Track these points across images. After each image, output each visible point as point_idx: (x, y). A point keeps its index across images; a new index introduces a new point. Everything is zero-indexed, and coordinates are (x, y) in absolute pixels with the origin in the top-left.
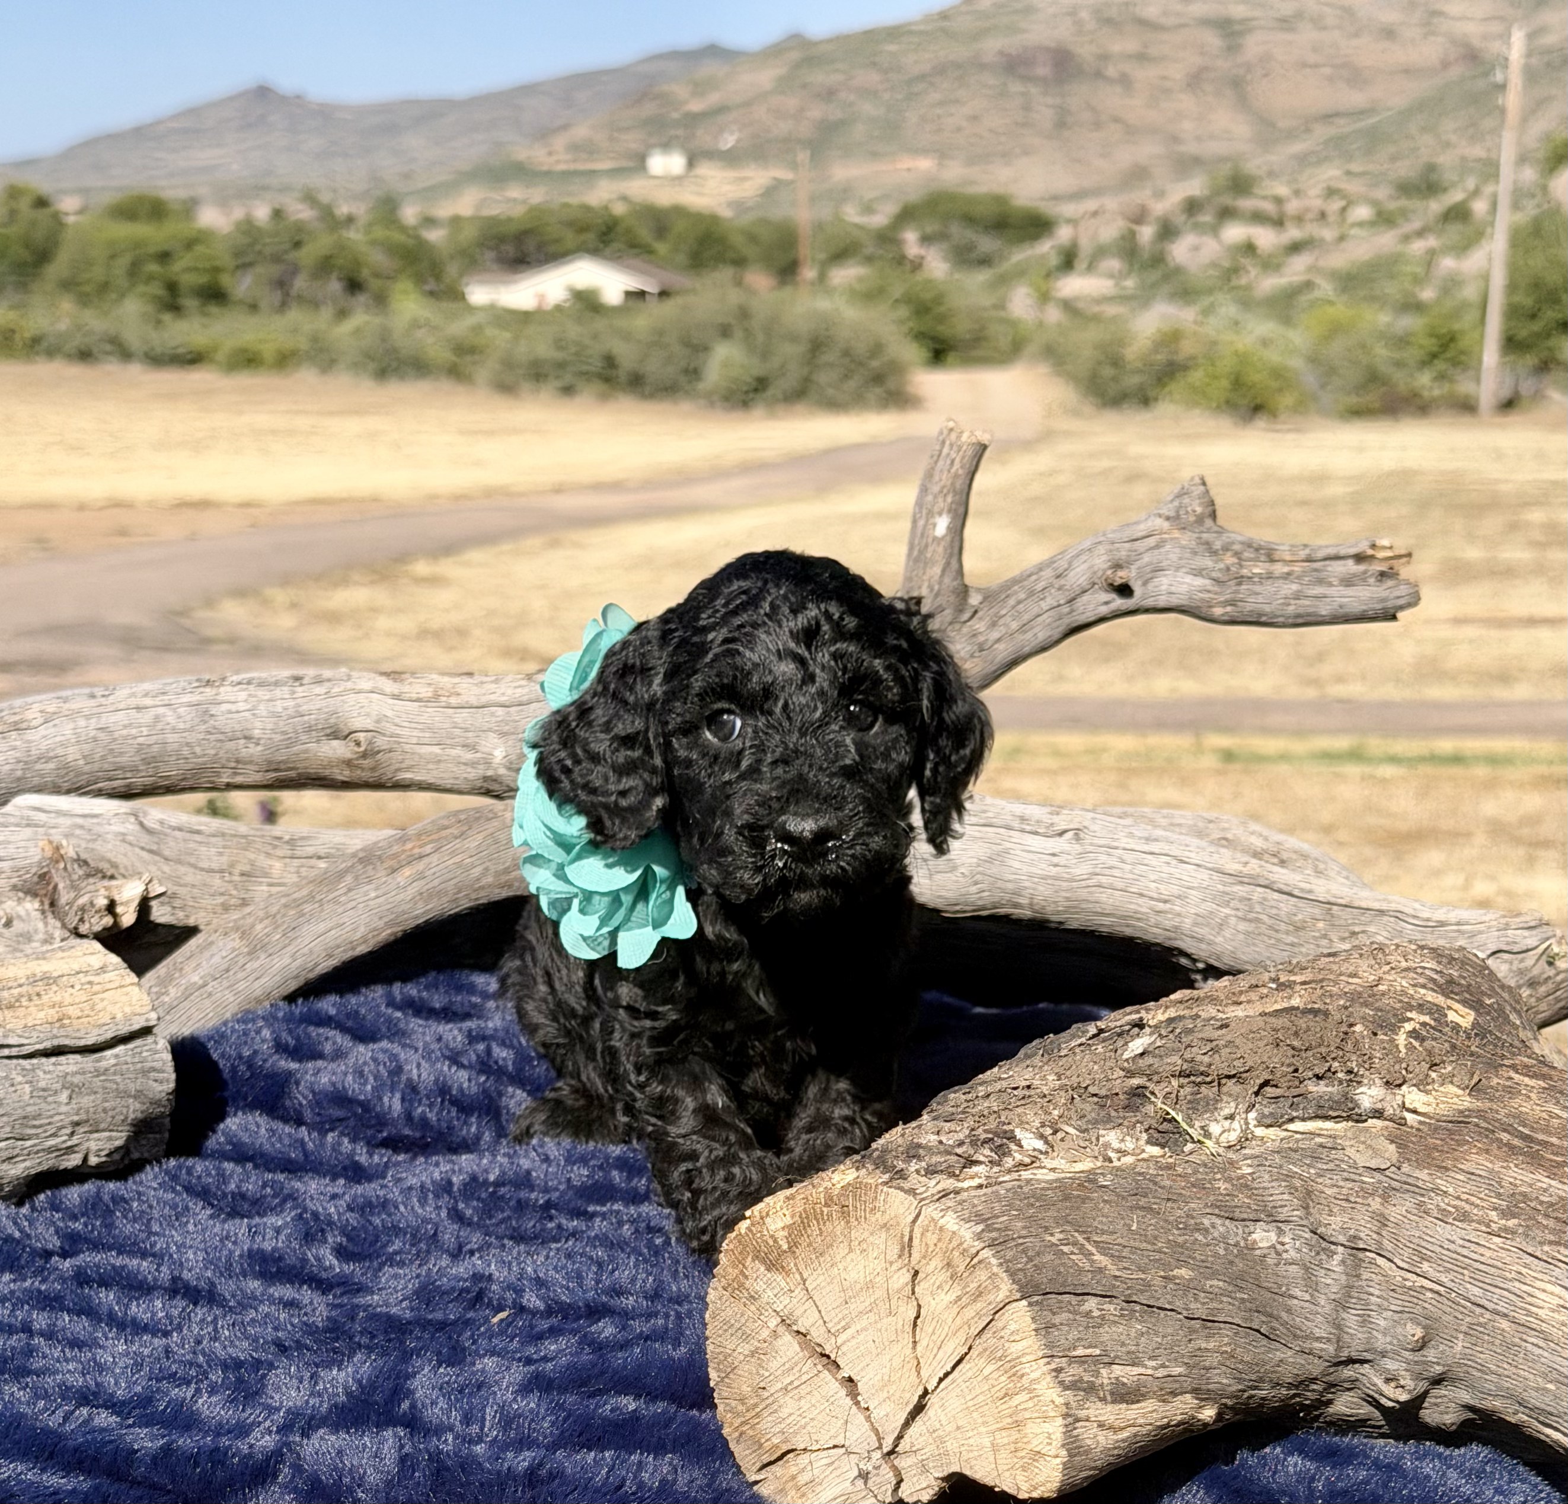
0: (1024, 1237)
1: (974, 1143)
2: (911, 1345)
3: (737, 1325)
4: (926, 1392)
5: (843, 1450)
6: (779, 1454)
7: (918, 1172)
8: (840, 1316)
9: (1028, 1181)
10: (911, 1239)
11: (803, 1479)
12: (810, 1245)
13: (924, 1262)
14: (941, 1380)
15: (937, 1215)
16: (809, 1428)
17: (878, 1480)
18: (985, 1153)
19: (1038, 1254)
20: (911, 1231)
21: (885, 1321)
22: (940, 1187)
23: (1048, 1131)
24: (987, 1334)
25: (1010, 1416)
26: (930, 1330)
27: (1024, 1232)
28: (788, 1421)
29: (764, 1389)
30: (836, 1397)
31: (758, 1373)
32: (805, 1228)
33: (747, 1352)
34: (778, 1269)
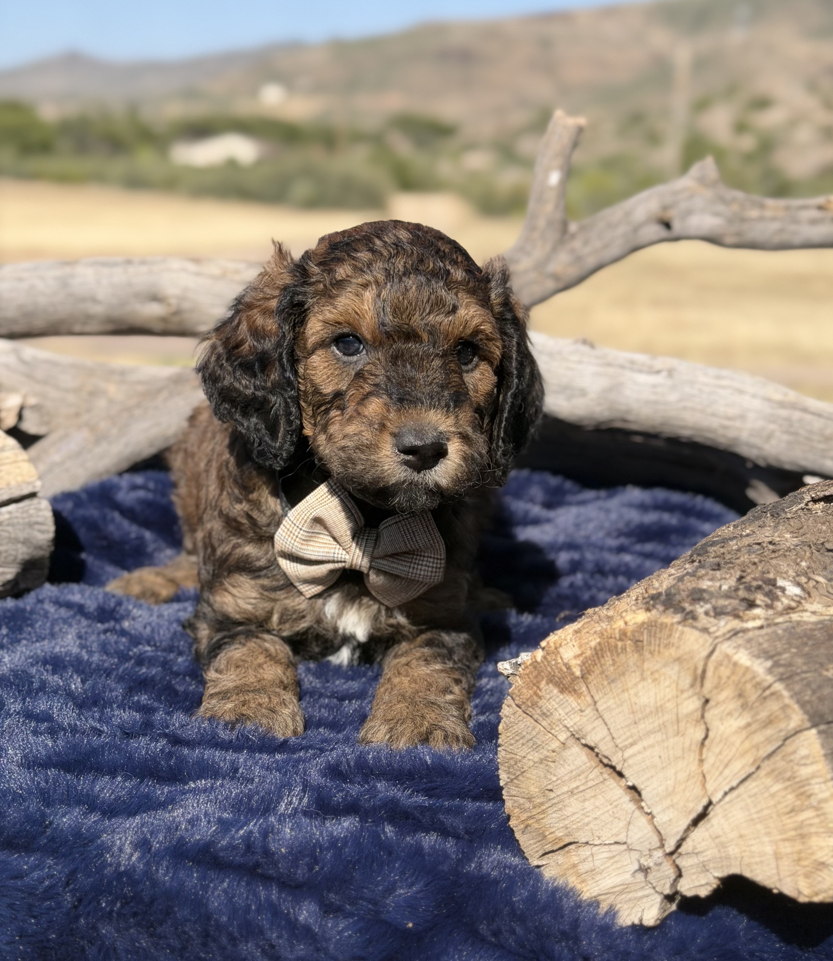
0: (806, 672)
1: (748, 589)
2: (696, 762)
3: (528, 737)
4: (710, 803)
5: (625, 847)
6: (562, 844)
7: (707, 613)
8: (628, 734)
9: (799, 623)
10: (704, 671)
11: (583, 867)
12: (602, 672)
13: (715, 691)
14: (726, 794)
15: (730, 651)
16: (591, 826)
17: (659, 875)
18: (760, 599)
19: (820, 687)
20: (706, 665)
21: (672, 741)
22: (729, 627)
23: (803, 580)
24: (777, 758)
25: (795, 829)
26: (717, 750)
27: (805, 668)
28: (572, 819)
29: (551, 790)
30: (619, 802)
31: (545, 777)
32: (598, 658)
33: (536, 760)
34: (570, 692)
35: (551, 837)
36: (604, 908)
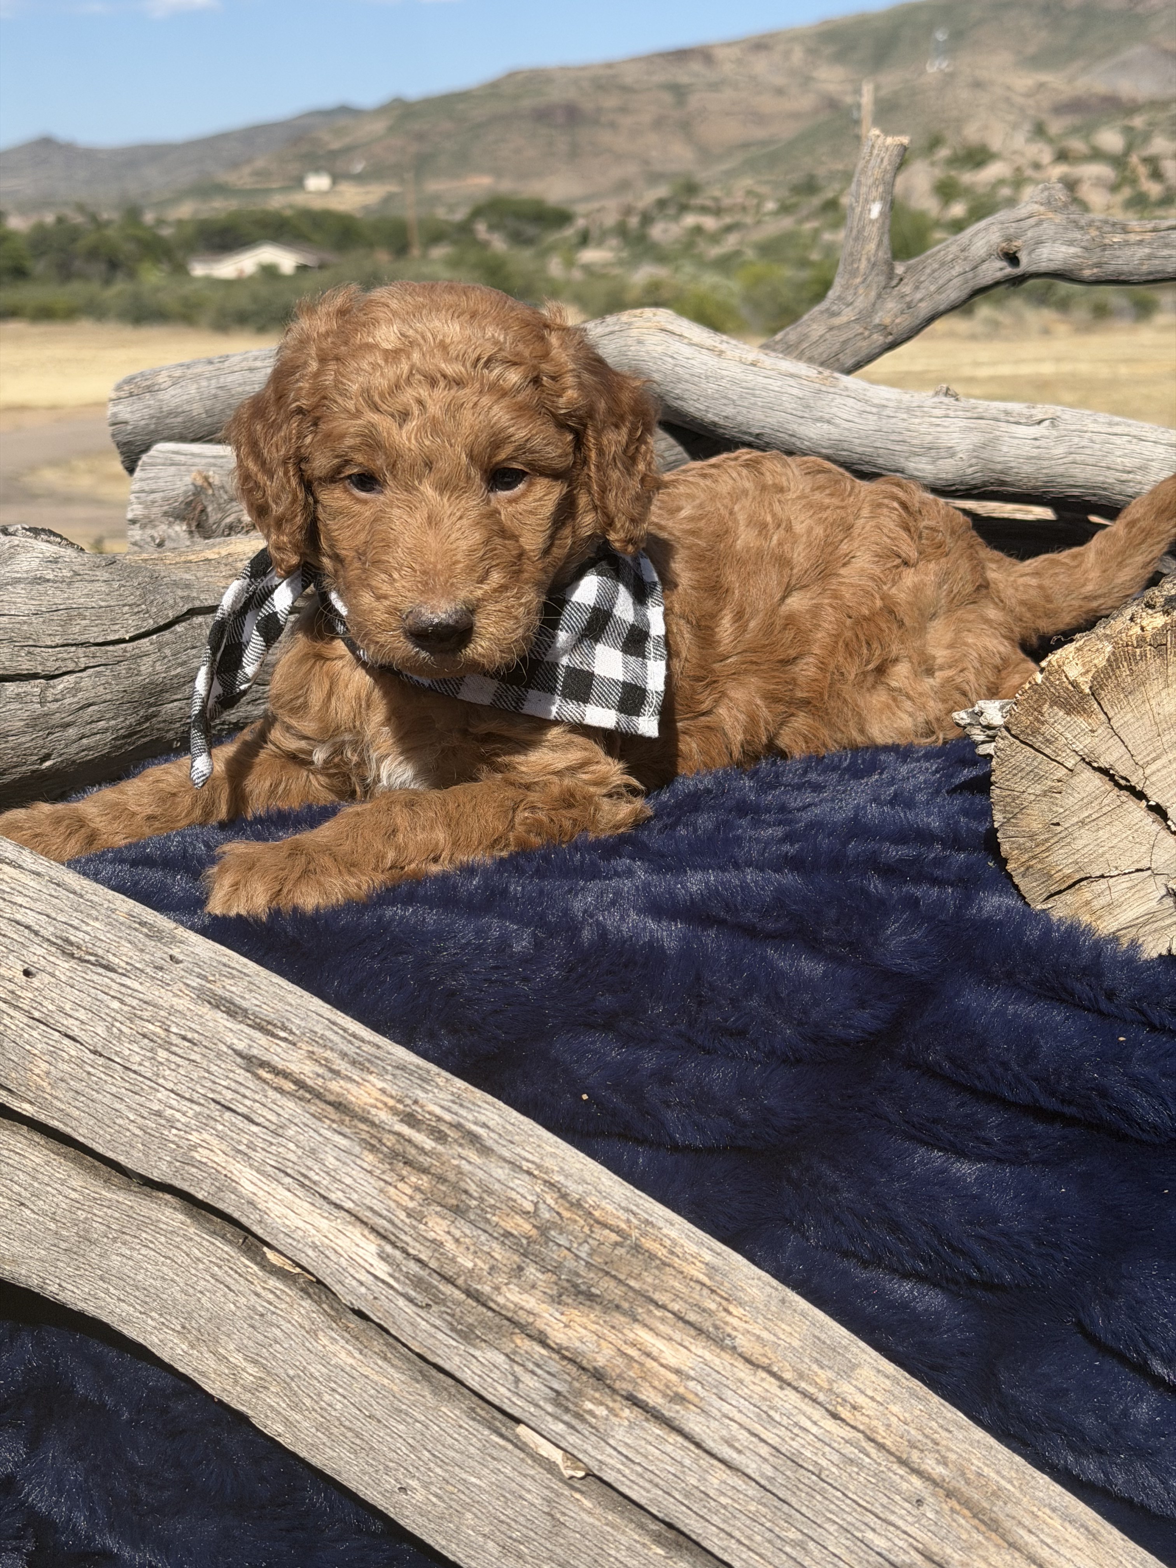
3: (1029, 769)
5: (1149, 872)
6: (1071, 882)
8: (1151, 748)
11: (1097, 904)
12: (1118, 685)
16: (1107, 855)
28: (1084, 851)
29: (1058, 824)
30: (1141, 824)
31: (1050, 810)
32: (1113, 670)
33: (1038, 792)
34: (1078, 712)
35: (1058, 876)
36: (1125, 943)
